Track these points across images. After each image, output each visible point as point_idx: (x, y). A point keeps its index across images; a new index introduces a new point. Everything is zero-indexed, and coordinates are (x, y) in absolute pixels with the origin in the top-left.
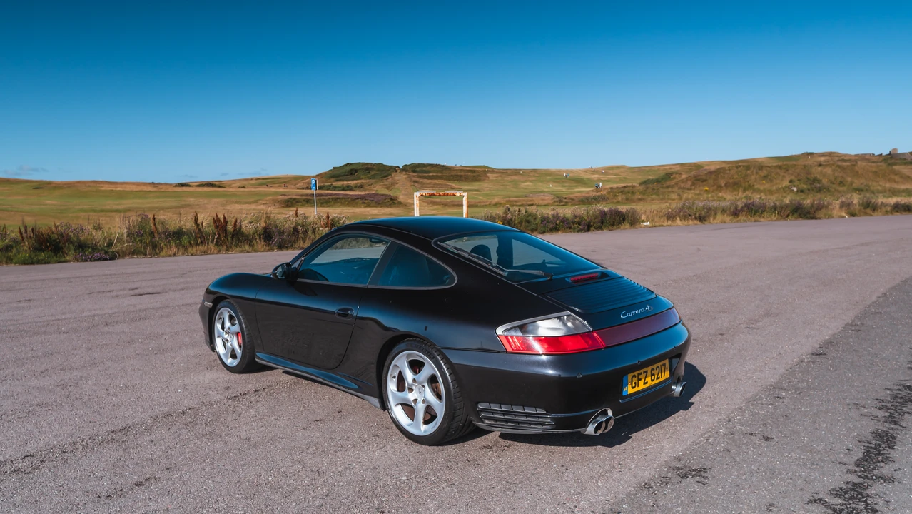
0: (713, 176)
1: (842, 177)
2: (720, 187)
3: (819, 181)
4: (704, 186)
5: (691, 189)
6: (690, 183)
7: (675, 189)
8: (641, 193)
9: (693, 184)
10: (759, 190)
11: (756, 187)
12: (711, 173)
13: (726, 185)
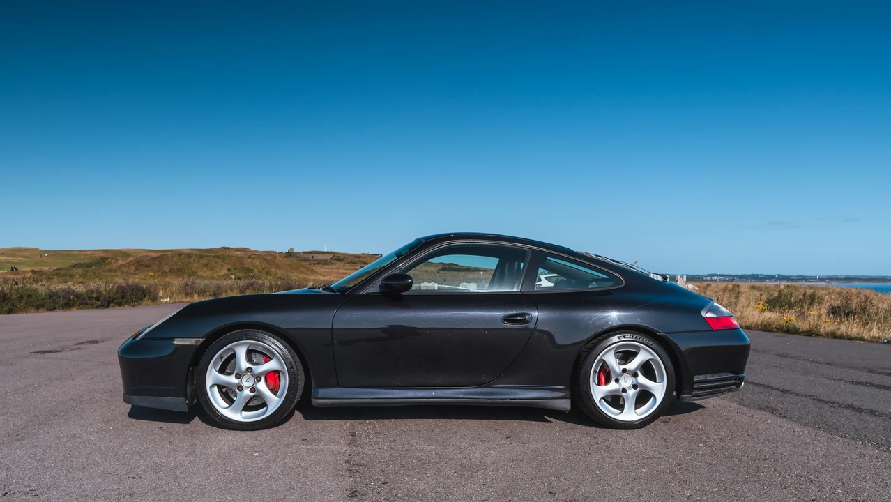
0: (157, 262)
1: (268, 268)
2: (165, 272)
3: (252, 271)
4: (148, 271)
5: (135, 274)
6: (133, 268)
7: (119, 273)
8: (80, 276)
9: (137, 269)
10: (202, 276)
11: (199, 274)
12: (154, 259)
13: (170, 271)
